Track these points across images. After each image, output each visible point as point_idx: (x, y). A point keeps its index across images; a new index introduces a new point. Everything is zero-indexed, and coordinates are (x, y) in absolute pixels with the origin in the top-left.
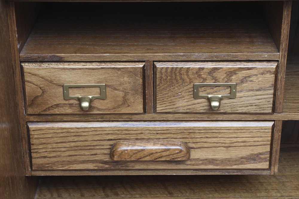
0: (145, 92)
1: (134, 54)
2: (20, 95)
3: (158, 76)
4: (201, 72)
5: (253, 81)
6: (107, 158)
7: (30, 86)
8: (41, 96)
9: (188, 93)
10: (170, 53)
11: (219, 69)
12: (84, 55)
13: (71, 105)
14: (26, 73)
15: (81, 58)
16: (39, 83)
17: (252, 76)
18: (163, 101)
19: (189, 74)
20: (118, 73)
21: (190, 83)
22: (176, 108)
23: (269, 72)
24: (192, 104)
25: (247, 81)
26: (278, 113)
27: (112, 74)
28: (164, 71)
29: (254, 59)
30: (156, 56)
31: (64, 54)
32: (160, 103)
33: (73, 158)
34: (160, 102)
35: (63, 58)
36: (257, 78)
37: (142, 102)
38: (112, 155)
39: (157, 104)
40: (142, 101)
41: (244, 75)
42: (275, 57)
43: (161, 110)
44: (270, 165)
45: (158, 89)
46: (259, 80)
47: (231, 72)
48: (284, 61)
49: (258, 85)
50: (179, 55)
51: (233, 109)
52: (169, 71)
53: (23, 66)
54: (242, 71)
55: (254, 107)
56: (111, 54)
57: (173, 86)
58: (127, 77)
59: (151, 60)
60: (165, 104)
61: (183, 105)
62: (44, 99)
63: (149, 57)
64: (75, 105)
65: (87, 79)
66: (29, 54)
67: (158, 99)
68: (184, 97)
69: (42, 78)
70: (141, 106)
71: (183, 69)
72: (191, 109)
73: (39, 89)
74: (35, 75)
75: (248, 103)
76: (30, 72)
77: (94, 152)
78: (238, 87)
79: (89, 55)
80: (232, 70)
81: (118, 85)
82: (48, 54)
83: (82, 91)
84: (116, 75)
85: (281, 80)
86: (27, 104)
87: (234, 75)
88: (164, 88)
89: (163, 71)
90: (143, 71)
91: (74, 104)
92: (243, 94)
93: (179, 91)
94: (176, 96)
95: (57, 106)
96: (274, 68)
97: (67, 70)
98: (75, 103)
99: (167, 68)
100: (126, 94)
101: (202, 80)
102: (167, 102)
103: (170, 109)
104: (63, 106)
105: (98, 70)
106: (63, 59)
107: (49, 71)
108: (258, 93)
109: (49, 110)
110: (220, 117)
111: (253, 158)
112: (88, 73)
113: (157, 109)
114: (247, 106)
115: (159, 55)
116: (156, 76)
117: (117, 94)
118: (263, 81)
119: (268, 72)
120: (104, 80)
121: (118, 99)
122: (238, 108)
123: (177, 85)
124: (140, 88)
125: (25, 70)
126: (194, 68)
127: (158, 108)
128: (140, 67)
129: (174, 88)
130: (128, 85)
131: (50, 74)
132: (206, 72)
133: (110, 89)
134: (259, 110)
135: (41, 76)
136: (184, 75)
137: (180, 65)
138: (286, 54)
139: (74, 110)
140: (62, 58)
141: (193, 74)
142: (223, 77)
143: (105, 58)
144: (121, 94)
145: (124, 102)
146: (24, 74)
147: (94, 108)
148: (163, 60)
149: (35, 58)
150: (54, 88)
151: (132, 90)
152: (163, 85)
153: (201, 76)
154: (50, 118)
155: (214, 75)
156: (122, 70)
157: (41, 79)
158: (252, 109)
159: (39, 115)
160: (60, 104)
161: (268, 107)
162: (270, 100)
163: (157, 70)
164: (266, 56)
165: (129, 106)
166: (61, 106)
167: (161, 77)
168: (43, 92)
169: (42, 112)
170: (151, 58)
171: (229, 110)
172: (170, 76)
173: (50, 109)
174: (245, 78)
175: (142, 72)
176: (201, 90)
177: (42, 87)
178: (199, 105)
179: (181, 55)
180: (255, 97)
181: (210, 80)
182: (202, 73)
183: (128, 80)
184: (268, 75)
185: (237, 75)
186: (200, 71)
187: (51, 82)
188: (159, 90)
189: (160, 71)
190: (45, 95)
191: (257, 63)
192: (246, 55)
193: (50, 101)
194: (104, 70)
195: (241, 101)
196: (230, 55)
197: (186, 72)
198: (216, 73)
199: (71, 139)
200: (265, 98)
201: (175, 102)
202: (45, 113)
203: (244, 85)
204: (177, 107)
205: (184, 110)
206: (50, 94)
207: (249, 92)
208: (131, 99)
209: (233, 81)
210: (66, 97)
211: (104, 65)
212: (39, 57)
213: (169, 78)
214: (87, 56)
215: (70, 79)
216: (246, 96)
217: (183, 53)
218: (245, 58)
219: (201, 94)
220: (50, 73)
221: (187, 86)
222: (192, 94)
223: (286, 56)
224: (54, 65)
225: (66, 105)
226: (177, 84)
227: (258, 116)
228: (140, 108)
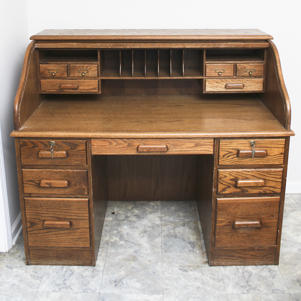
0: (68, 71)
1: (65, 63)
2: (39, 72)
6: (58, 89)
7: (41, 70)
9: (77, 72)
10: (73, 62)
13: (50, 75)
15: (53, 63)
16: (43, 69)
22: (75, 76)
23: (96, 66)
25: (91, 69)
26: (99, 77)
27: (60, 67)
29: (92, 64)
30: (70, 63)
33: (51, 88)
37: (67, 74)
38: (60, 87)
39: (71, 75)
42: (97, 63)
44: (99, 91)
45: (71, 71)
46: (94, 68)
48: (99, 64)
49: (94, 70)
50: (75, 63)
52: (73, 66)
53: (40, 65)
56: (60, 63)
62: (44, 73)
63: (68, 63)
67: (71, 73)
72: (78, 76)
74: (42, 67)
75: (92, 74)
77: (56, 87)
78: (89, 70)
80: (87, 66)
81: (61, 70)
82: (45, 62)
83: (53, 71)
85: (99, 69)
86: (40, 74)
92: (90, 72)
94: (75, 73)
95: (47, 75)
97: (49, 66)
100: (63, 72)
102: (73, 74)
107: (45, 66)
109: (45, 76)
110: (86, 78)
111: (94, 89)
112: (54, 67)
120: (58, 68)
122: (89, 76)
124: (66, 70)
126: (78, 66)
129: (74, 71)
130: (63, 70)
132: (81, 67)
133: (59, 71)
136: (76, 67)
137: (75, 65)
140: (48, 63)
143: (58, 63)
144: (62, 72)
146: (40, 67)
147: (56, 75)
149: (42, 63)
154: (45, 78)
156: (62, 66)
158: (93, 76)
159: (43, 77)
161: (96, 76)
162: (97, 74)
164: (95, 63)
165: (64, 75)
167: (71, 68)
168: (44, 71)
171: (87, 76)
175: (67, 66)
176: (80, 71)
178: (80, 75)
183: (63, 68)
185: (89, 67)
187: (46, 69)
195: (90, 74)
196: (86, 63)
198: (84, 67)
199: (50, 83)
200: (95, 73)
207: (92, 72)
210: (49, 72)
211: (58, 65)
213: (73, 68)
215: (50, 68)
218: (90, 63)
221: (77, 70)
224: (47, 65)
226: (75, 69)
227: (94, 78)
228: (66, 76)
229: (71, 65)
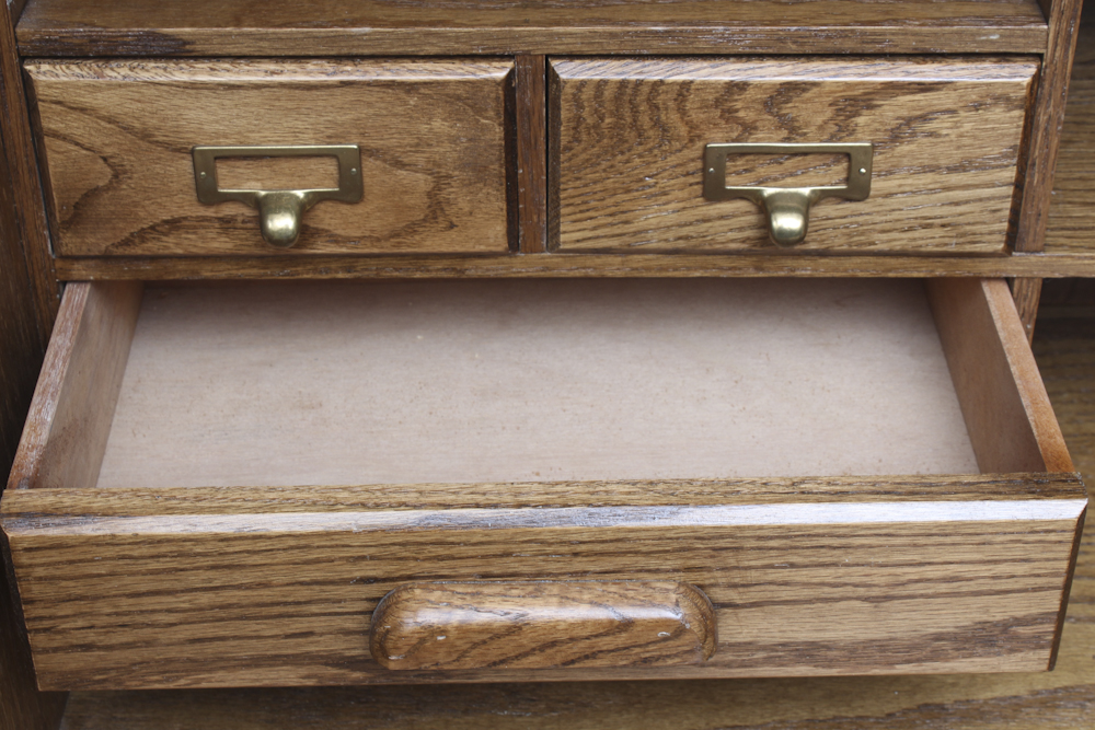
0: (516, 173)
1: (471, 29)
3: (564, 114)
4: (736, 100)
5: (939, 136)
7: (63, 153)
8: (108, 188)
9: (682, 179)
10: (614, 23)
11: (808, 87)
12: (271, 30)
13: (227, 224)
14: (43, 101)
15: (261, 44)
16: (97, 141)
17: (935, 116)
18: (584, 207)
19: (688, 106)
20: (406, 103)
21: (691, 140)
22: (635, 233)
23: (1002, 98)
24: (697, 221)
25: (914, 134)
26: (1027, 251)
27: (383, 105)
28: (587, 93)
29: (946, 50)
30: (559, 35)
31: (192, 26)
32: (574, 217)
34: (575, 213)
35: (189, 43)
36: (956, 122)
37: (505, 213)
39: (562, 220)
40: (505, 207)
41: (905, 113)
42: (1030, 41)
43: (578, 241)
45: (566, 164)
46: (962, 130)
47: (853, 100)
48: (1063, 58)
49: (959, 148)
50: (651, 32)
51: (856, 239)
52: (608, 93)
53: (34, 77)
54: (897, 95)
55: (938, 232)
56: (379, 26)
57: (622, 153)
58: (444, 120)
59: (539, 52)
60: (591, 218)
61: (662, 225)
62: (122, 202)
63: (530, 39)
64: (243, 222)
65: (285, 125)
66: (55, 26)
67: (565, 199)
68: (665, 194)
69: (110, 123)
70: (499, 228)
71: (664, 87)
72: (692, 237)
73: (101, 161)
74: (83, 110)
75: (916, 218)
76: (61, 99)
78: (880, 157)
79: (292, 33)
80: (856, 93)
81: (408, 149)
82: (126, 26)
83: (267, 170)
84: (399, 110)
85: (1046, 129)
86: (58, 218)
87: (865, 112)
88: (587, 160)
89: (584, 97)
90: (505, 95)
91: (240, 219)
92: (897, 182)
93: (647, 172)
94: (637, 190)
95: (174, 224)
96: (1025, 84)
97: (206, 92)
98: (243, 214)
99: (602, 84)
100: (441, 181)
101: (740, 128)
102: (602, 212)
103: (613, 236)
104: (195, 227)
105: (328, 92)
106: (188, 47)
107: (137, 96)
108: (955, 178)
109: (143, 242)
110: (805, 267)
112: (289, 103)
113: (563, 237)
114: (911, 229)
115: (571, 34)
116: (558, 116)
117: (405, 182)
118: (977, 133)
119: (997, 99)
120: (355, 131)
121: (409, 200)
122: (876, 237)
123: (640, 148)
124: (493, 158)
125: (40, 91)
126: (705, 85)
127: (565, 232)
128: (495, 83)
129: (628, 161)
130: (446, 147)
131: (139, 105)
132: (753, 101)
133: (378, 162)
134: (954, 241)
135: (104, 113)
136: (666, 109)
137: (654, 72)
138: (1074, 30)
139: (238, 242)
140: (185, 43)
141: (704, 106)
142: (819, 120)
143: (356, 43)
144: (422, 182)
145: (434, 212)
146: (36, 104)
147: (317, 232)
148: (586, 49)
149: (76, 41)
150: (159, 158)
151: (462, 167)
152: (585, 150)
153: (736, 115)
154: (147, 268)
155: (787, 109)
156: (422, 91)
157: (103, 123)
158: (930, 240)
159: (106, 258)
160: (185, 218)
161: (991, 233)
162: (999, 207)
163: (560, 91)
164: (993, 36)
165: (452, 226)
166: (188, 227)
167: (579, 120)
168: (116, 176)
169: (117, 247)
170: (537, 43)
172: (612, 114)
173: (148, 236)
174: (909, 121)
175: (502, 97)
176: (735, 166)
177: (111, 157)
178: (723, 222)
179: (657, 32)
180: (943, 195)
181: (769, 129)
182: (739, 105)
183: (447, 130)
184: (998, 110)
185: (877, 111)
186: (733, 94)
187: (145, 136)
188: (569, 169)
189: (574, 95)
190: (124, 187)
191: (959, 65)
192: (915, 34)
193: (143, 207)
194: (351, 90)
195: (888, 208)
196: (852, 31)
197: (675, 100)
198: (796, 100)
200: (981, 200)
201: (631, 214)
202: (127, 252)
203: (904, 148)
204: (640, 232)
205: (666, 240)
206: (143, 182)
207: (921, 176)
208: (459, 200)
209: (860, 136)
210: (207, 193)
211: (350, 73)
212: (93, 41)
213: (607, 121)
214: (284, 36)
215: (217, 126)
216: (907, 189)
217: (665, 23)
218: (912, 44)
219: (733, 183)
220: (139, 101)
221: (680, 151)
222: (697, 183)
223: (1075, 37)
224: (153, 72)
225: (206, 223)
226: (640, 144)
227: (949, 264)
228: (494, 234)
229: (566, 71)
